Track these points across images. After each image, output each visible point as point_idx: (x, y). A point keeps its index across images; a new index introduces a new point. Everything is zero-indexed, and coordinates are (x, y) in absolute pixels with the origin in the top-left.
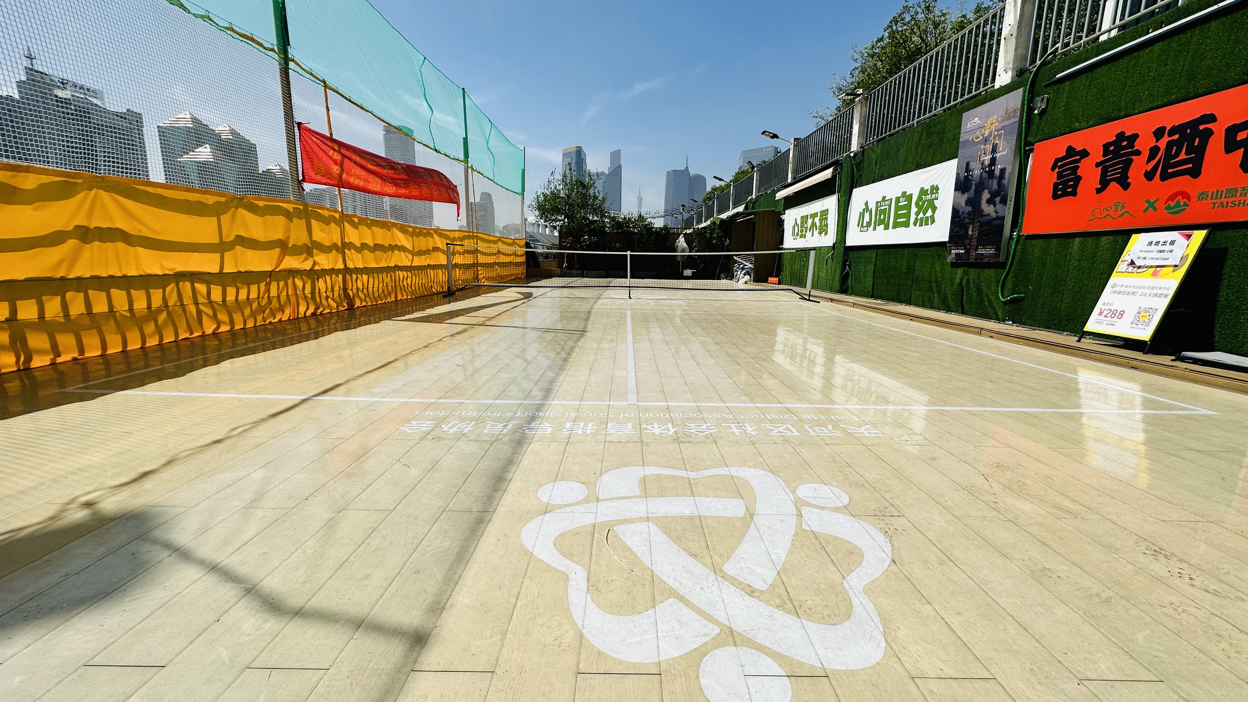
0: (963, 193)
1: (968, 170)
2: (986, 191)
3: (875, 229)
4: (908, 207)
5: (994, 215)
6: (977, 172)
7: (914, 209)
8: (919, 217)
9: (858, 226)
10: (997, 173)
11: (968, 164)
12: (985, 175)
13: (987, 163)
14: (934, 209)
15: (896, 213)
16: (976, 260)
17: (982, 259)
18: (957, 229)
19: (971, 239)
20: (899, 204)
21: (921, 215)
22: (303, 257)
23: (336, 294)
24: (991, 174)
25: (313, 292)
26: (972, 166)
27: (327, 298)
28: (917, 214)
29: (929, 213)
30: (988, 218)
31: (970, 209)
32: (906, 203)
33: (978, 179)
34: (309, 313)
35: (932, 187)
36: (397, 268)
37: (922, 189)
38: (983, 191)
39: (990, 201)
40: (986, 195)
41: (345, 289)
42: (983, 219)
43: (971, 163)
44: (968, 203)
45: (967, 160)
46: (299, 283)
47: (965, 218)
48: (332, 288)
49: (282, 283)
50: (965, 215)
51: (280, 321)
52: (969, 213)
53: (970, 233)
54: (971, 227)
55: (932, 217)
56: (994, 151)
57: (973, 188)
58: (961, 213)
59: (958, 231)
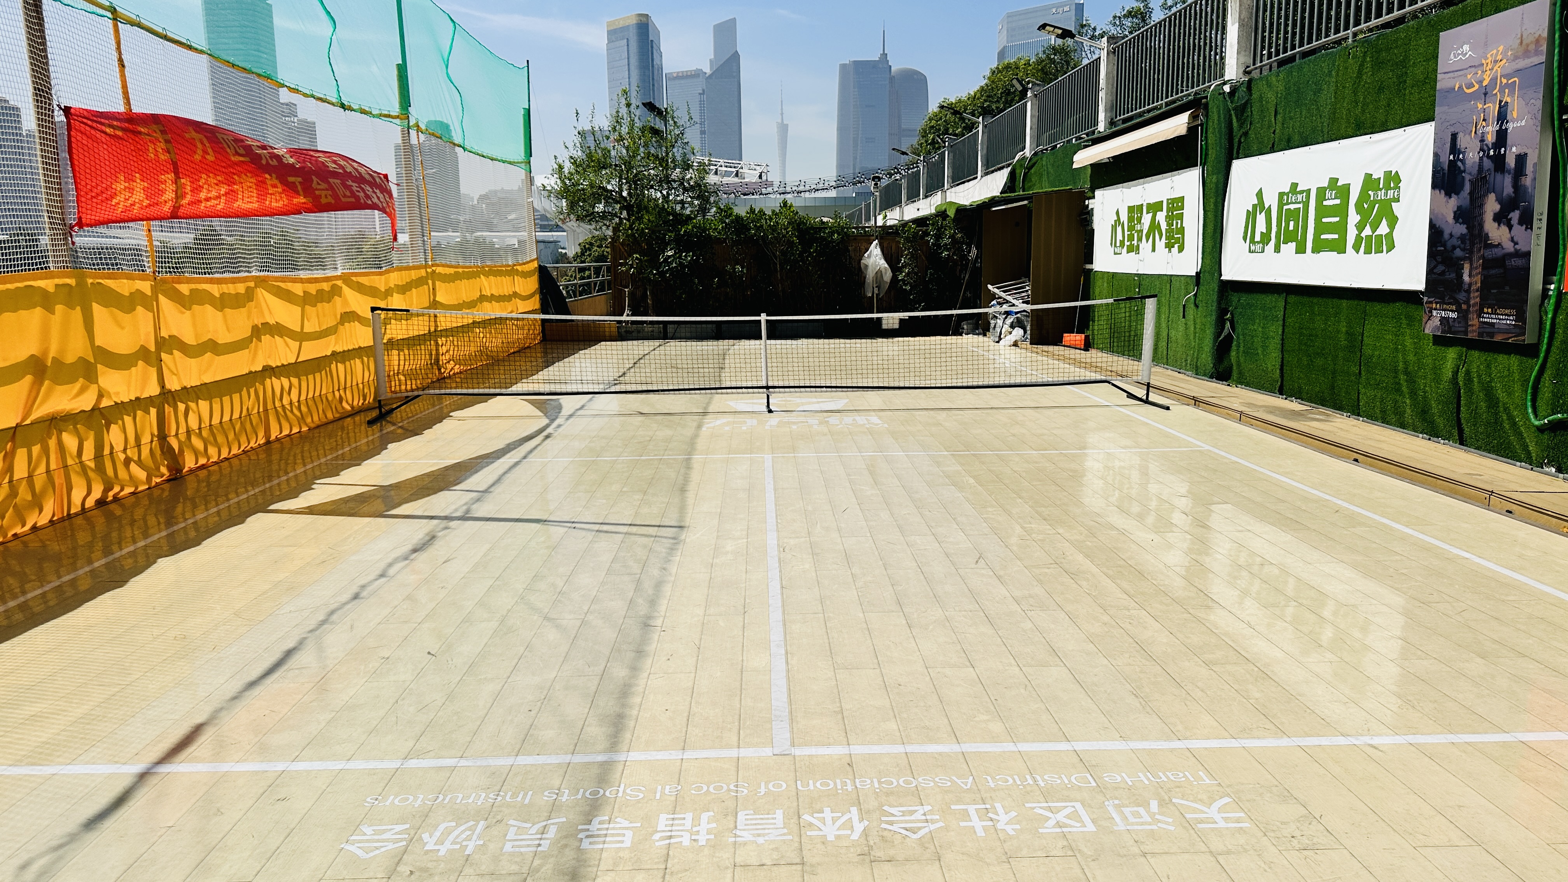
0: (1448, 194)
1: (1454, 149)
2: (1492, 197)
3: (1277, 250)
4: (1342, 211)
5: (1509, 247)
6: (1472, 156)
7: (1353, 218)
8: (1363, 235)
9: (1245, 239)
10: (1511, 161)
11: (1454, 137)
12: (1488, 164)
13: (1490, 138)
14: (1393, 221)
15: (1318, 220)
16: (1481, 334)
17: (1491, 335)
18: (1441, 268)
19: (1468, 291)
20: (1325, 203)
21: (1367, 231)
22: (78, 386)
23: (145, 451)
24: (1499, 161)
25: (98, 456)
26: (1463, 141)
27: (127, 462)
28: (1360, 227)
29: (1383, 229)
30: (1498, 252)
31: (1462, 229)
32: (1338, 201)
33: (1475, 171)
34: (90, 503)
35: (1388, 174)
36: (269, 371)
37: (1368, 176)
38: (1486, 195)
39: (1501, 218)
40: (1492, 206)
41: (162, 437)
42: (1488, 253)
43: (1460, 136)
44: (1460, 215)
45: (1452, 129)
46: (70, 441)
47: (1454, 248)
48: (138, 439)
49: (36, 449)
50: (1455, 242)
51: (34, 528)
52: (1462, 238)
53: (1466, 278)
54: (1467, 266)
55: (1390, 236)
56: (1502, 117)
57: (1467, 187)
58: (1446, 236)
59: (1443, 273)
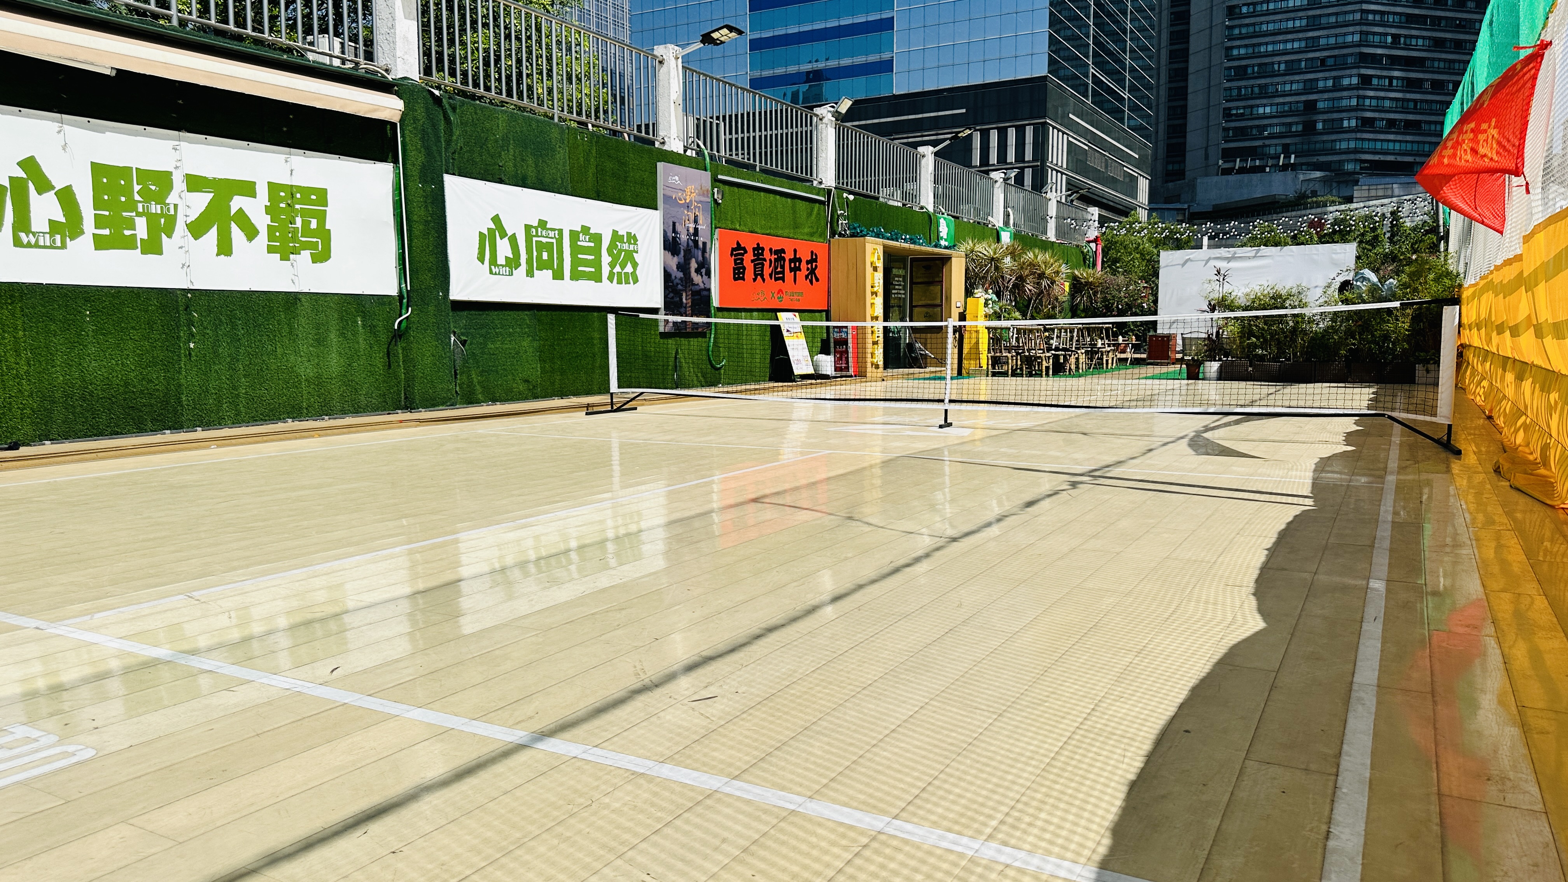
0: (673, 254)
1: (674, 230)
2: (694, 260)
3: (530, 273)
4: (596, 251)
5: (702, 285)
6: (684, 237)
7: (606, 259)
8: (615, 271)
9: (481, 259)
10: (701, 245)
11: (674, 224)
12: (691, 243)
13: (692, 231)
14: (635, 265)
15: (573, 255)
16: (693, 329)
17: (697, 329)
18: (671, 295)
19: (685, 307)
21: (618, 269)
24: (696, 242)
26: (679, 228)
28: (612, 265)
29: (629, 269)
30: (697, 288)
31: (680, 275)
32: (592, 244)
33: (685, 245)
35: (629, 234)
37: (615, 233)
38: (690, 259)
39: (698, 271)
40: (694, 265)
42: (693, 288)
43: (677, 224)
44: (679, 267)
45: (673, 219)
47: (678, 284)
50: (677, 281)
52: (681, 279)
53: (684, 300)
54: (684, 294)
55: (634, 274)
56: (696, 221)
57: (682, 253)
58: (673, 277)
59: (673, 298)
